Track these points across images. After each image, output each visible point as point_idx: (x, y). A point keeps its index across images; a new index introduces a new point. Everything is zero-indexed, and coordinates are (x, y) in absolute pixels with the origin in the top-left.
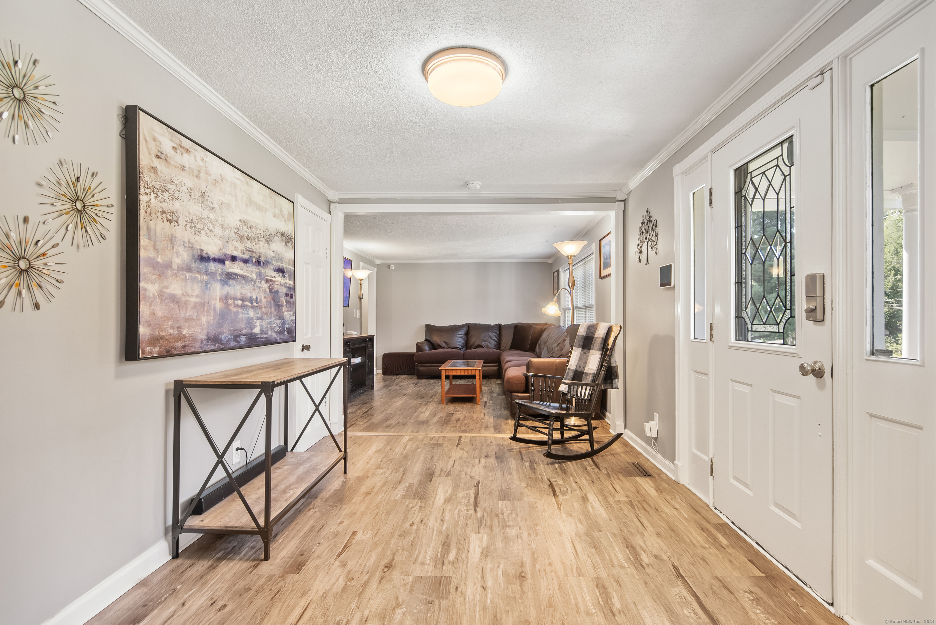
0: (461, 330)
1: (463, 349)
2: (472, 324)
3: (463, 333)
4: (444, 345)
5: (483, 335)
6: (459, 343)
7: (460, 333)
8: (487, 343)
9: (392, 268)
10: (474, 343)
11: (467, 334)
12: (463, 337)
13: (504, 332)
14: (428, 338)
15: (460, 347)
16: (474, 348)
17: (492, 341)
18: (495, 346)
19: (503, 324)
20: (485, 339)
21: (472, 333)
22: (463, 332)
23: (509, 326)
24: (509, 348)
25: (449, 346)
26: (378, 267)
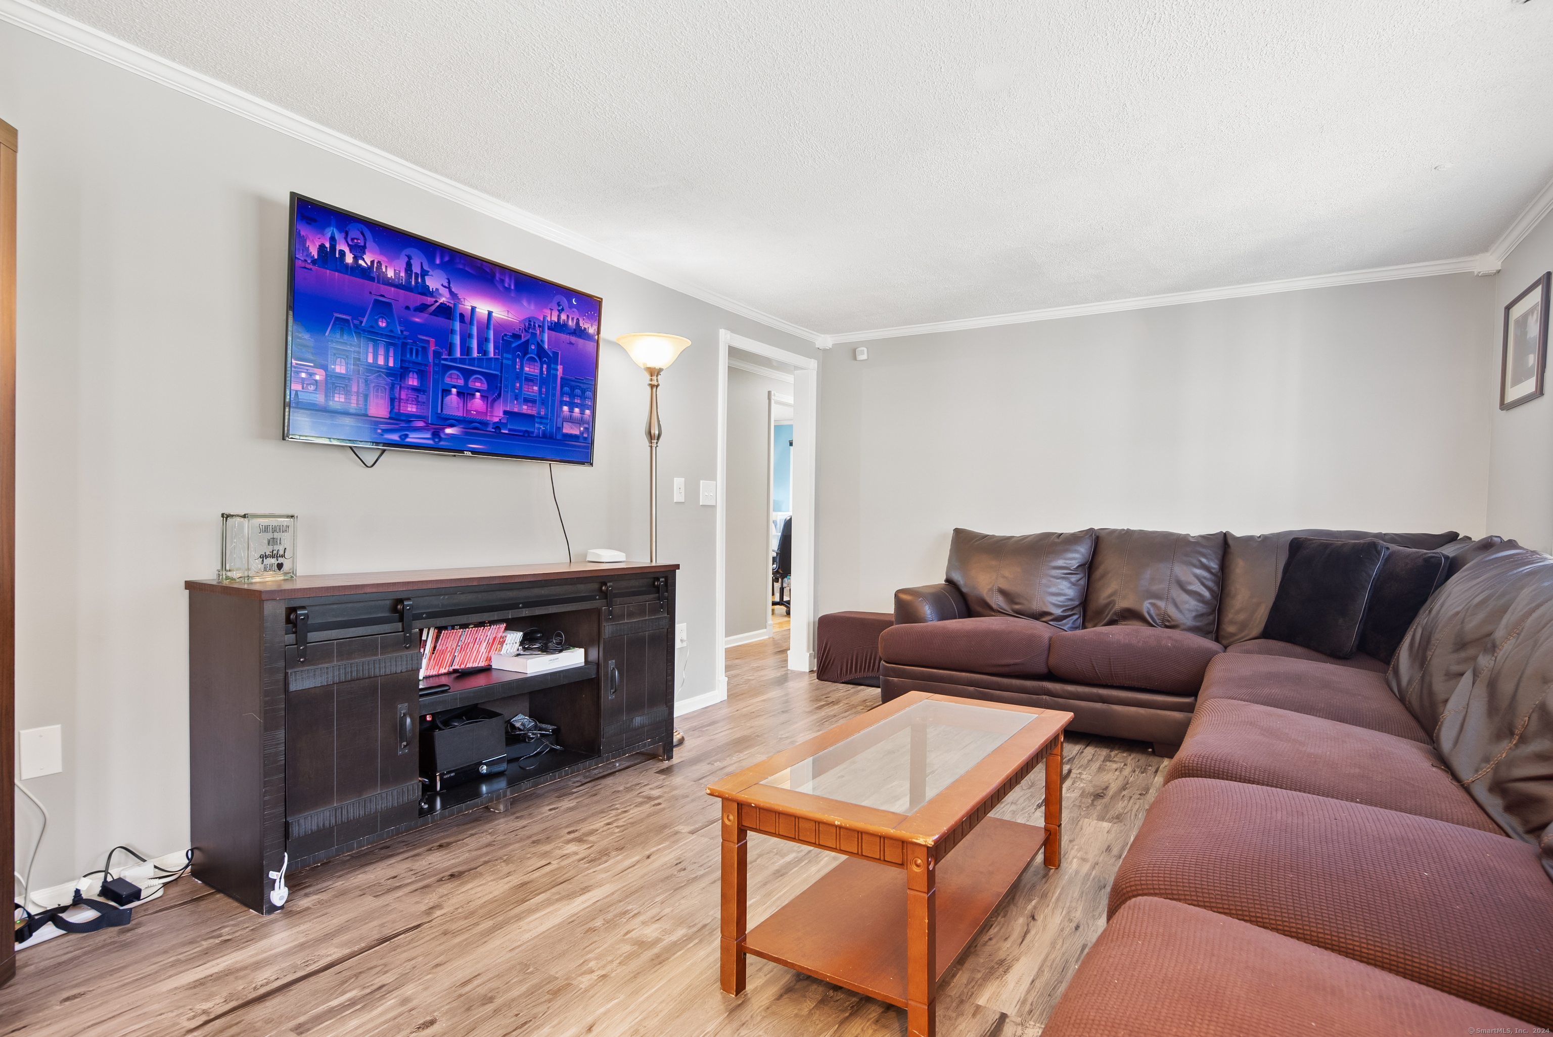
0: (1067, 551)
1: (1067, 624)
2: (1114, 531)
3: (1074, 564)
4: (997, 601)
5: (1148, 574)
6: (1054, 599)
7: (1060, 563)
8: (1161, 604)
9: (863, 356)
10: (1111, 603)
11: (1090, 567)
12: (1074, 578)
13: (1240, 567)
14: (957, 577)
15: (1058, 612)
16: (1111, 622)
17: (1185, 597)
18: (1196, 618)
19: (1238, 532)
20: (1155, 588)
21: (1110, 562)
22: (1077, 556)
23: (1266, 542)
24: (1257, 630)
25: (1017, 607)
26: (825, 356)
